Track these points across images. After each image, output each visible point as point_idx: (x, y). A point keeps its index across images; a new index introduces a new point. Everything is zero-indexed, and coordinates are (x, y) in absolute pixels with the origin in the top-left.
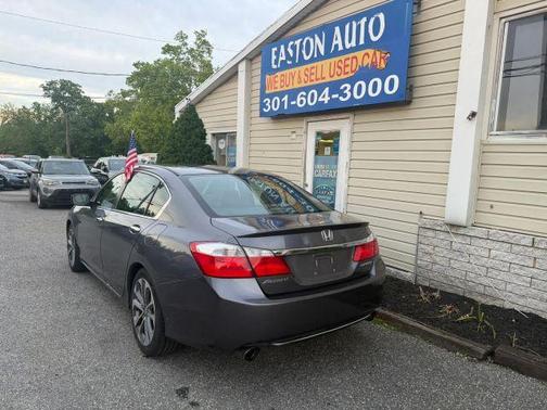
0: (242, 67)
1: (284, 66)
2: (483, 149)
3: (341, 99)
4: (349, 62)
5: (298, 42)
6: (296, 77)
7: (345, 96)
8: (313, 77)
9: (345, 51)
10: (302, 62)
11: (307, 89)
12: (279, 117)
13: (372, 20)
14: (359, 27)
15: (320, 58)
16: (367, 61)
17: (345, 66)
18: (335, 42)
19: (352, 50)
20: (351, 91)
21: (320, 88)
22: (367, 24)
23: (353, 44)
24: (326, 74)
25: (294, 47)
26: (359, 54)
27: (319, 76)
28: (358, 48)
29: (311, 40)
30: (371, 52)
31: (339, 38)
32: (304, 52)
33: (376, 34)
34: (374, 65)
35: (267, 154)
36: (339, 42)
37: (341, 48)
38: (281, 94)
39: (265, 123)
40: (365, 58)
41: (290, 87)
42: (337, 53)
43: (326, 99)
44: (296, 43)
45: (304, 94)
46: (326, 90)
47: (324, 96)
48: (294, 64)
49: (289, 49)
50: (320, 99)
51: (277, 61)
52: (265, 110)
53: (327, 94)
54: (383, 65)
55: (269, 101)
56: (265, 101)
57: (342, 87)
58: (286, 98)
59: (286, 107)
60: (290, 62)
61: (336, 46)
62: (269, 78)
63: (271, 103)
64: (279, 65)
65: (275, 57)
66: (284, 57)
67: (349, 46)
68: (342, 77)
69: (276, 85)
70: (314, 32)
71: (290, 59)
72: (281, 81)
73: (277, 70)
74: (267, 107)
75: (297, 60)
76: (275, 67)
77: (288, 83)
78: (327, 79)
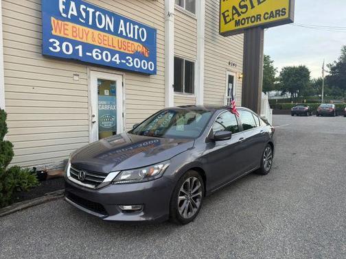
1: (75, 20)
3: (127, 64)
5: (91, 10)
6: (91, 36)
8: (106, 42)
9: (126, 37)
10: (94, 27)
11: (102, 49)
13: (141, 29)
14: (134, 28)
15: (109, 31)
16: (140, 50)
17: (128, 46)
18: (120, 29)
20: (133, 62)
22: (138, 29)
23: (132, 36)
24: (116, 44)
25: (87, 13)
26: (135, 44)
27: (111, 44)
28: (133, 39)
29: (103, 16)
30: (141, 45)
32: (97, 21)
33: (143, 38)
34: (143, 53)
36: (123, 29)
37: (124, 34)
38: (75, 43)
40: (138, 47)
41: (84, 41)
42: (121, 35)
43: (118, 61)
44: (88, 9)
45: (100, 51)
46: (117, 56)
47: (116, 59)
48: (86, 24)
49: (81, 10)
50: (113, 59)
51: (66, 11)
52: (51, 49)
53: (118, 58)
54: (147, 55)
55: (58, 43)
56: (51, 40)
57: (127, 58)
58: (80, 47)
59: (81, 55)
60: (82, 21)
61: (121, 31)
62: (56, 21)
63: (60, 46)
64: (69, 17)
65: (64, 7)
66: (75, 13)
67: (129, 36)
68: (126, 52)
69: (66, 32)
70: (105, 12)
71: (83, 19)
72: (73, 32)
73: (67, 19)
74: (55, 48)
75: (90, 23)
76: (64, 15)
77: (81, 37)
78: (117, 49)
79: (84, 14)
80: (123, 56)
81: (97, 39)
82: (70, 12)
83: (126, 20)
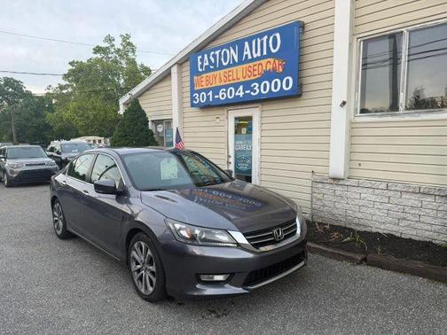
0: (174, 70)
1: (208, 70)
2: (352, 126)
3: (252, 93)
4: (256, 68)
6: (218, 78)
7: (255, 91)
8: (231, 78)
9: (253, 60)
10: (222, 67)
11: (227, 87)
12: (206, 107)
13: (271, 38)
14: (262, 42)
15: (235, 64)
16: (270, 67)
17: (254, 70)
18: (245, 53)
19: (258, 59)
20: (259, 88)
21: (236, 86)
22: (268, 40)
23: (259, 54)
24: (240, 75)
25: (214, 56)
26: (264, 62)
27: (235, 76)
28: (262, 57)
29: (228, 51)
30: (272, 60)
31: (248, 49)
32: (222, 60)
33: (275, 48)
34: (274, 69)
35: (197, 135)
36: (249, 53)
37: (250, 57)
38: (207, 91)
39: (195, 111)
40: (268, 65)
41: (214, 85)
42: (247, 61)
43: (241, 94)
44: (216, 53)
45: (225, 90)
46: (241, 88)
47: (239, 92)
48: (215, 69)
49: (211, 57)
50: (237, 94)
51: (202, 66)
52: (194, 102)
53: (241, 90)
54: (281, 70)
56: (195, 95)
57: (253, 85)
58: (211, 93)
59: (211, 100)
61: (246, 55)
62: (197, 79)
63: (199, 97)
64: (204, 69)
65: (201, 63)
66: (207, 63)
67: (256, 56)
68: (252, 78)
69: (202, 84)
70: (229, 45)
71: (212, 65)
72: (206, 81)
73: (202, 73)
74: (196, 100)
75: (218, 66)
76: (201, 70)
77: (211, 82)
78: (241, 80)
79: (213, 60)
80: (247, 85)
81: (223, 78)
82: (205, 64)
83: (250, 39)
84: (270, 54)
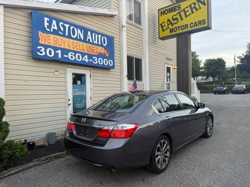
1: (55, 32)
3: (93, 62)
4: (95, 49)
5: (67, 26)
6: (67, 43)
7: (95, 61)
8: (78, 47)
13: (103, 38)
14: (98, 37)
15: (80, 40)
16: (102, 52)
18: (88, 38)
19: (95, 44)
20: (98, 60)
22: (101, 38)
23: (96, 42)
24: (85, 48)
26: (99, 48)
27: (81, 48)
28: (97, 45)
29: (76, 30)
30: (103, 49)
33: (104, 43)
36: (90, 38)
37: (91, 41)
38: (55, 49)
40: (101, 50)
41: (62, 47)
42: (89, 42)
43: (87, 60)
44: (65, 25)
45: (73, 54)
46: (86, 56)
47: (85, 59)
48: (64, 35)
49: (60, 25)
50: (83, 59)
51: (49, 27)
52: (39, 53)
53: (87, 58)
54: (108, 56)
55: (43, 49)
56: (39, 47)
57: (94, 58)
58: (59, 52)
59: (60, 57)
60: (61, 33)
61: (89, 39)
62: (42, 34)
63: (45, 51)
64: (52, 31)
65: (48, 24)
66: (56, 28)
67: (94, 42)
68: (93, 53)
69: (49, 41)
70: (77, 27)
71: (61, 31)
72: (54, 41)
73: (50, 32)
74: (41, 53)
75: (67, 35)
76: (48, 30)
77: (60, 44)
78: (86, 52)
79: (62, 29)
80: (90, 56)
81: (71, 45)
82: (52, 27)
83: (92, 32)
84: (102, 45)
